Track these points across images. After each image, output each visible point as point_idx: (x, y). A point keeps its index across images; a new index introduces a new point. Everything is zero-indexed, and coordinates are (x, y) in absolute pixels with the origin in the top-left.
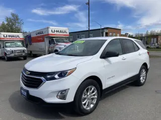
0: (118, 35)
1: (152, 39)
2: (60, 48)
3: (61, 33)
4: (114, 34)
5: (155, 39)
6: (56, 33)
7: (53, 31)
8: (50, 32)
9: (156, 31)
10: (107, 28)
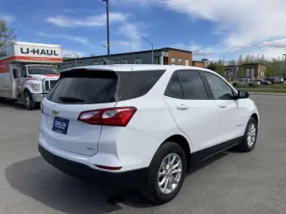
0: (187, 61)
1: (248, 70)
2: (33, 85)
3: (43, 56)
4: (180, 60)
5: (253, 70)
6: (31, 54)
7: (25, 51)
8: (18, 53)
9: (256, 56)
10: (167, 50)
